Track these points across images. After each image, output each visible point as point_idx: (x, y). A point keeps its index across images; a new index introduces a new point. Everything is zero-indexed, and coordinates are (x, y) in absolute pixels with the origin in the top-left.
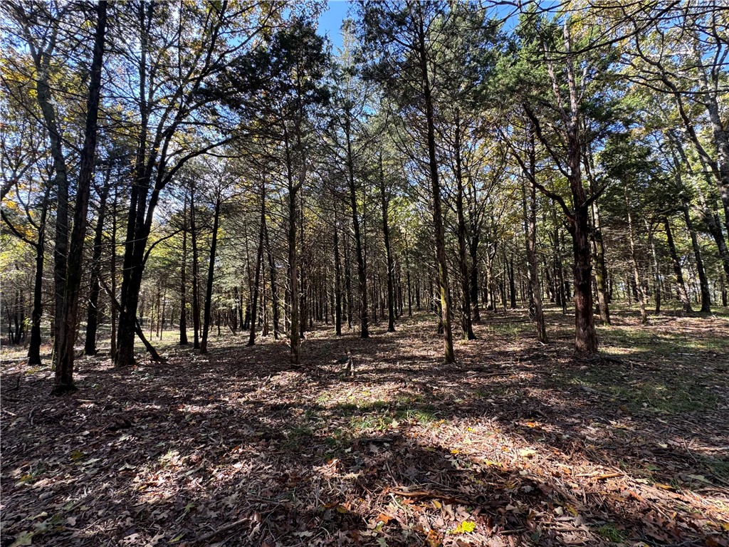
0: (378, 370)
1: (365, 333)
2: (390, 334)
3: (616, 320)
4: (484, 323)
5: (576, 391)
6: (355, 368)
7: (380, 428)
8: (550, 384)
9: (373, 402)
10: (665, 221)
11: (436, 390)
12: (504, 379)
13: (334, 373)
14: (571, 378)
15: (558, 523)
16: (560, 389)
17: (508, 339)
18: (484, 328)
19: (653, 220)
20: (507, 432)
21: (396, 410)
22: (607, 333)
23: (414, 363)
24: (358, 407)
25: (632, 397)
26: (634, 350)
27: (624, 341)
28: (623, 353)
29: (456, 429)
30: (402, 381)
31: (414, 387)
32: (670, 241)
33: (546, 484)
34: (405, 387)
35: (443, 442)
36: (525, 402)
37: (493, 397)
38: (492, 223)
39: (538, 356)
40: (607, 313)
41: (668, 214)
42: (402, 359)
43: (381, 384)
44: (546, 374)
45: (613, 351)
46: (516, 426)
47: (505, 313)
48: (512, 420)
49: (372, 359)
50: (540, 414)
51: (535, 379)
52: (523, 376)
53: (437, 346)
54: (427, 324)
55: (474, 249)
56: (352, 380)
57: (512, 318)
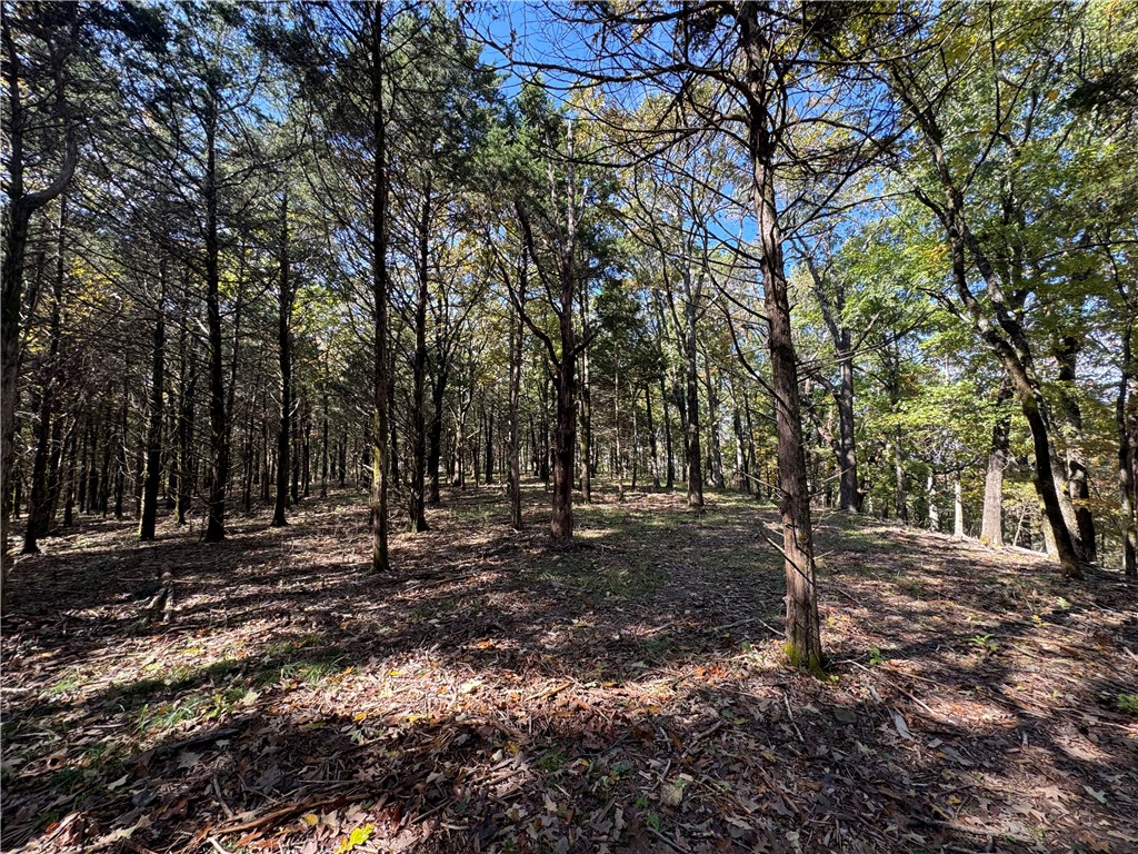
0: (233, 601)
1: (215, 532)
2: (276, 530)
3: (597, 497)
4: (445, 506)
5: (545, 589)
6: (175, 603)
7: (213, 714)
8: (515, 584)
9: (207, 665)
10: (647, 388)
11: (348, 619)
12: (459, 586)
13: (115, 621)
14: (541, 572)
15: (494, 774)
16: (526, 589)
17: (474, 527)
18: (444, 514)
19: (637, 385)
20: (450, 663)
21: (257, 670)
22: (586, 513)
23: (315, 579)
24: (168, 682)
25: (597, 588)
26: (608, 531)
27: (600, 521)
28: (597, 536)
29: (371, 678)
30: (283, 613)
31: (306, 621)
32: (649, 411)
33: (487, 724)
34: (288, 624)
35: (342, 706)
36: (481, 614)
37: (439, 615)
38: (469, 359)
39: (507, 548)
40: (589, 490)
41: (649, 380)
42: (289, 575)
43: (234, 627)
44: (513, 571)
45: (590, 534)
46: (463, 651)
47: (477, 490)
48: (459, 644)
49: (223, 582)
50: (496, 628)
51: (499, 580)
52: (485, 578)
53: (364, 545)
54: (354, 509)
55: (439, 392)
56: (162, 630)
57: (485, 497)
